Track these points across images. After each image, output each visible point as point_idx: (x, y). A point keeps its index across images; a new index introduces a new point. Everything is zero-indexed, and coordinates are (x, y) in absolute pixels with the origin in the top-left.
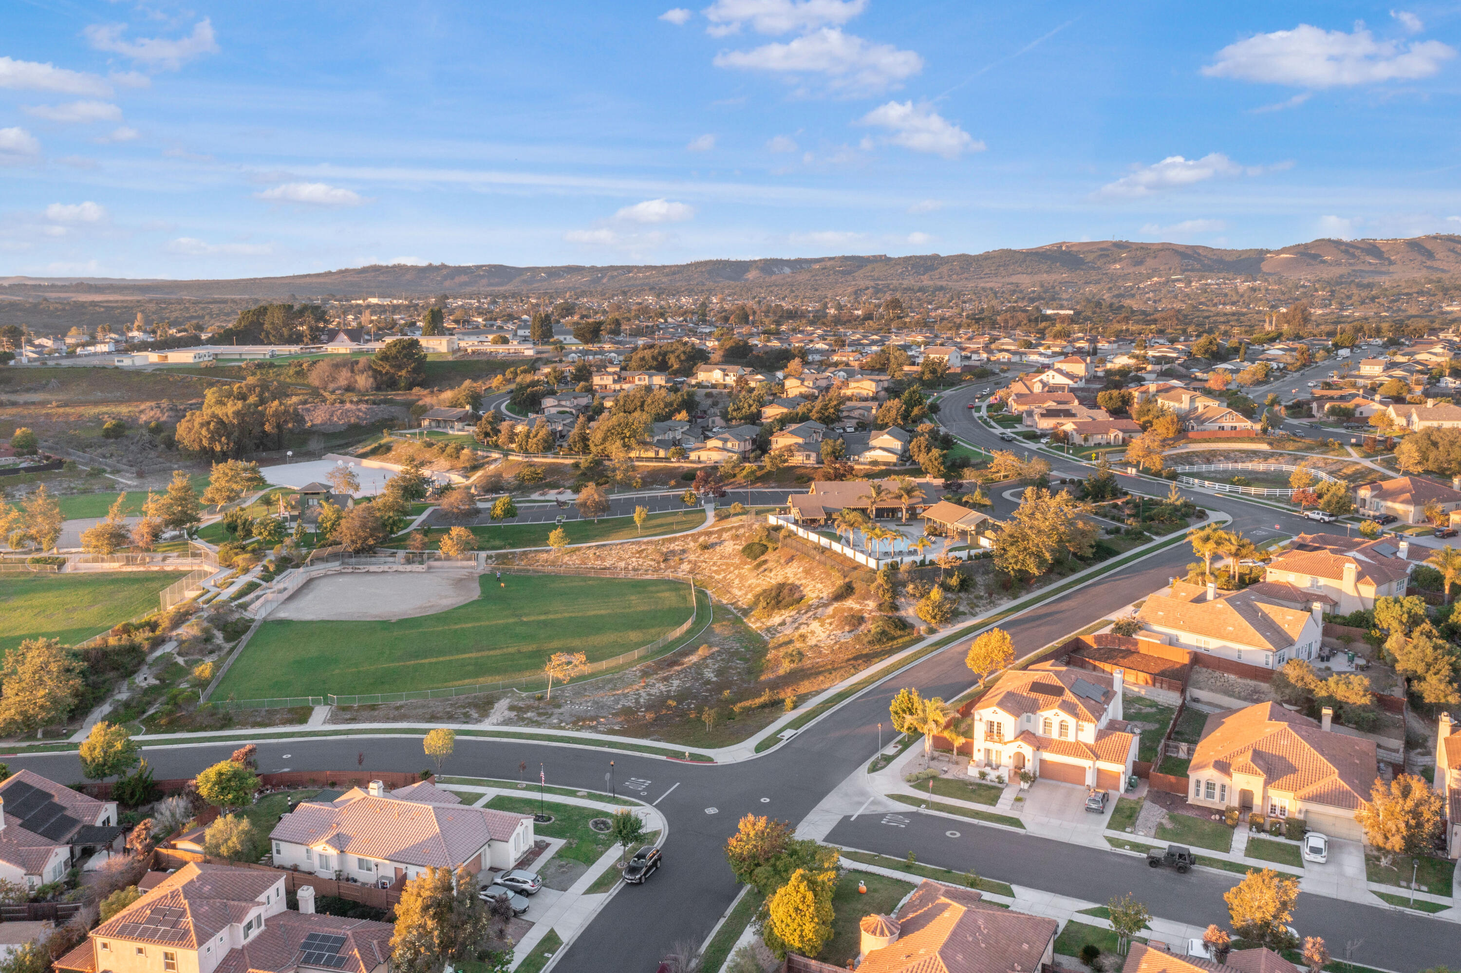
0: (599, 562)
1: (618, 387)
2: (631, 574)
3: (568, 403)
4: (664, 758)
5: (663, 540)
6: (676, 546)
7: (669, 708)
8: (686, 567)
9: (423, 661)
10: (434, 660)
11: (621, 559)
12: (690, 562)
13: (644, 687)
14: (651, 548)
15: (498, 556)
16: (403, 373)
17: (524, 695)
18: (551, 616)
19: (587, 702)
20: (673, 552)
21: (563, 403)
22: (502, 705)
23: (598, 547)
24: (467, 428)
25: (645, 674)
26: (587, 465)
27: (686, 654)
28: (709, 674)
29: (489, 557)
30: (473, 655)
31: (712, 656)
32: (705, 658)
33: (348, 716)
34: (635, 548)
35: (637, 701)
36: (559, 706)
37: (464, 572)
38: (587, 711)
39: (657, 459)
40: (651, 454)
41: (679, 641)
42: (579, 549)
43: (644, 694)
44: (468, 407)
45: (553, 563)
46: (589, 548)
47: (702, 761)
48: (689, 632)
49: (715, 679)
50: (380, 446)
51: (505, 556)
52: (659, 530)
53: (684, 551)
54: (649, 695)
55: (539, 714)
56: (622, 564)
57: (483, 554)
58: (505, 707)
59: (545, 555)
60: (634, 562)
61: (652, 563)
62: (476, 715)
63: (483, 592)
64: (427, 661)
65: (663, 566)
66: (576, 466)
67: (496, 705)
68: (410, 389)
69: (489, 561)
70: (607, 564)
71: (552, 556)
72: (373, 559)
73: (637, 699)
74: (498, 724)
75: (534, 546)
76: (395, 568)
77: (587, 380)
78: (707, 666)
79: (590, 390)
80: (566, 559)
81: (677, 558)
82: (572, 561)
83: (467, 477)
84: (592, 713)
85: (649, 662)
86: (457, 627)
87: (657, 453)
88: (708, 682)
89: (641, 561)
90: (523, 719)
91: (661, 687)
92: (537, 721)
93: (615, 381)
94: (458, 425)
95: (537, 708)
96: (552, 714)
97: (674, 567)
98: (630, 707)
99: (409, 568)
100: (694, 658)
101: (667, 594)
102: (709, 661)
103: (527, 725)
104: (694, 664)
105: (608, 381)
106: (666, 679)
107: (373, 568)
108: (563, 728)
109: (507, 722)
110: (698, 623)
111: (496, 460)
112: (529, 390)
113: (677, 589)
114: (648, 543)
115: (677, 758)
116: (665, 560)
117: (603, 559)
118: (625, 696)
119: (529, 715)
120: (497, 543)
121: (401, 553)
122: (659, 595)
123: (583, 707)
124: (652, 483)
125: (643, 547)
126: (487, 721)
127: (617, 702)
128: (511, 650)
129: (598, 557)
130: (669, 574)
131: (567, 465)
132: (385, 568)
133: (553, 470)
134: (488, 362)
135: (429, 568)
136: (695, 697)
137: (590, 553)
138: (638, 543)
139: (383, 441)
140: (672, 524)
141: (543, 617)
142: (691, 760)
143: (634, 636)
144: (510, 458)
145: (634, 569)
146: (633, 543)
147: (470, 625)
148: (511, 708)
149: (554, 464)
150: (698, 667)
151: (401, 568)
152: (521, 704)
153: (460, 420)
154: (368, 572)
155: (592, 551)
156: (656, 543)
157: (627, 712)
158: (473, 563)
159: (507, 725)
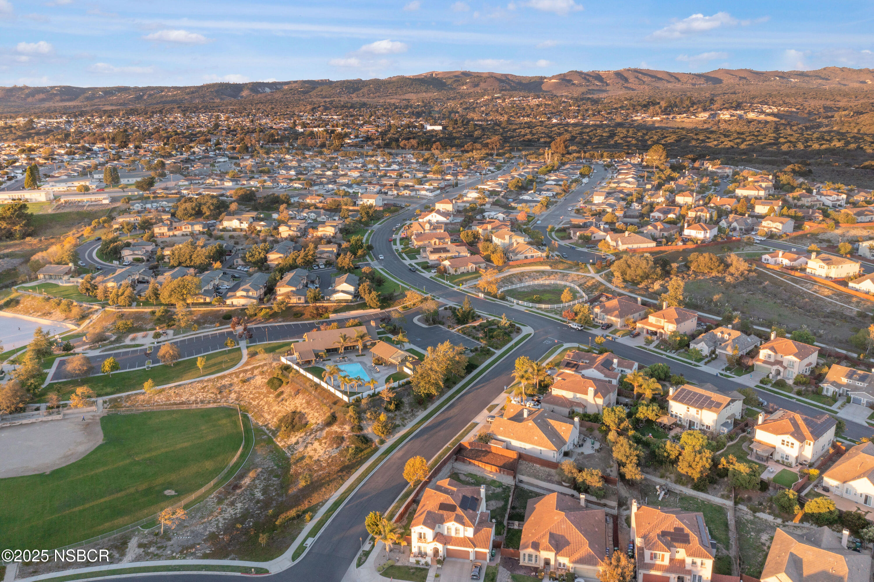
0: (178, 398)
1: (171, 233)
2: (199, 406)
3: (140, 253)
4: (239, 574)
5: (218, 378)
6: (226, 382)
7: (238, 529)
8: (233, 396)
9: (74, 510)
10: (81, 508)
11: (192, 394)
12: (235, 392)
13: (220, 513)
14: (210, 384)
15: (111, 401)
16: (17, 228)
17: (146, 531)
18: (154, 454)
19: (187, 532)
20: (224, 386)
21: (136, 252)
22: (133, 543)
23: (176, 387)
24: (72, 279)
25: (220, 501)
26: (160, 314)
27: (242, 477)
28: (259, 495)
29: (105, 402)
30: (107, 499)
31: (258, 477)
32: (254, 480)
33: (32, 570)
34: (200, 385)
35: (218, 527)
36: (170, 539)
37: (88, 416)
38: (188, 540)
39: (205, 304)
40: (202, 301)
41: (237, 465)
42: (163, 390)
43: (221, 520)
44: (71, 265)
45: (148, 402)
46: (171, 388)
47: (261, 573)
48: (242, 456)
49: (262, 498)
50: (12, 300)
51: (115, 400)
52: (214, 369)
53: (231, 385)
54: (224, 519)
55: (159, 548)
56: (193, 398)
57: (100, 400)
58: (136, 545)
59: (142, 397)
60: (200, 396)
61: (212, 395)
62: (117, 556)
63: (105, 436)
64: (76, 509)
65: (219, 396)
66: (153, 313)
67: (130, 545)
68: (23, 238)
69: (105, 405)
70: (183, 399)
71: (147, 397)
72: (24, 414)
73: (217, 524)
74: (133, 561)
75: (134, 389)
76: (40, 419)
77: (150, 229)
78: (256, 488)
79: (152, 238)
80: (157, 398)
81: (227, 390)
82: (160, 399)
83: (78, 325)
84: (191, 542)
85: (221, 489)
86: (93, 473)
87: (205, 299)
88: (258, 501)
89: (205, 394)
90: (147, 554)
91: (230, 512)
92: (157, 555)
93: (169, 230)
94: (66, 277)
95: (156, 543)
96: (166, 547)
97: (226, 397)
98: (214, 532)
99: (50, 418)
100: (247, 481)
101: (224, 421)
102: (257, 482)
103: (151, 559)
104: (248, 486)
105: (165, 230)
106: (232, 504)
107: (24, 422)
108: (174, 558)
109: (138, 559)
110: (246, 447)
111: (97, 311)
112: (112, 245)
113: (230, 416)
114: (208, 381)
115: (247, 573)
116: (220, 392)
117: (181, 396)
118: (210, 522)
119: (152, 549)
120: (109, 390)
121: (43, 406)
122: (220, 422)
123: (184, 537)
124: (204, 323)
125: (205, 384)
126: (126, 559)
127: (205, 529)
128: (132, 490)
129: (177, 395)
130: (223, 403)
131: (146, 313)
132: (33, 420)
133: (138, 317)
134: (78, 213)
135: (64, 415)
136: (252, 516)
137: (172, 392)
138: (202, 381)
139: (12, 296)
140: (221, 363)
141: (147, 455)
142: (256, 574)
143: (209, 465)
144: (107, 309)
145: (202, 402)
146: (198, 382)
147: (101, 470)
148: (140, 546)
149: (137, 312)
150: (251, 487)
151: (44, 419)
152: (145, 541)
153: (67, 274)
154: (21, 424)
155: (173, 390)
156: (213, 380)
157: (213, 537)
158: (94, 408)
159: (138, 560)
